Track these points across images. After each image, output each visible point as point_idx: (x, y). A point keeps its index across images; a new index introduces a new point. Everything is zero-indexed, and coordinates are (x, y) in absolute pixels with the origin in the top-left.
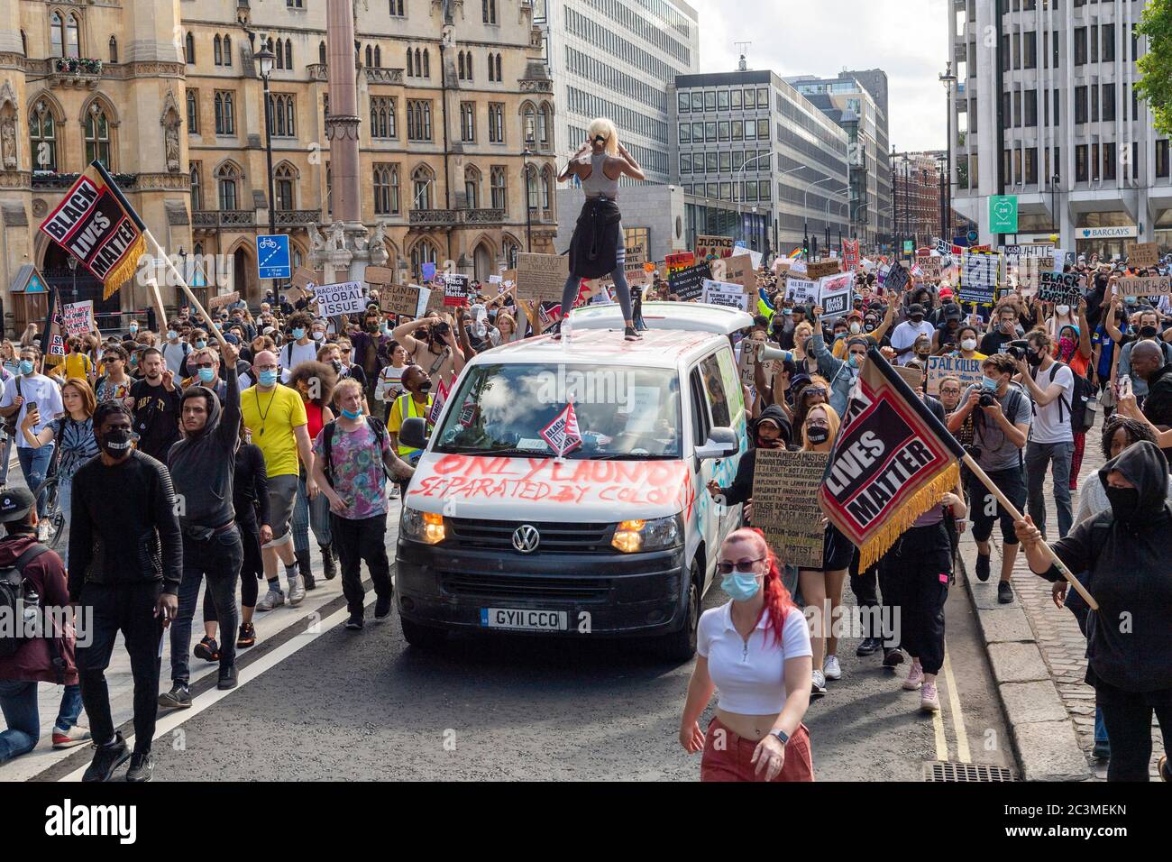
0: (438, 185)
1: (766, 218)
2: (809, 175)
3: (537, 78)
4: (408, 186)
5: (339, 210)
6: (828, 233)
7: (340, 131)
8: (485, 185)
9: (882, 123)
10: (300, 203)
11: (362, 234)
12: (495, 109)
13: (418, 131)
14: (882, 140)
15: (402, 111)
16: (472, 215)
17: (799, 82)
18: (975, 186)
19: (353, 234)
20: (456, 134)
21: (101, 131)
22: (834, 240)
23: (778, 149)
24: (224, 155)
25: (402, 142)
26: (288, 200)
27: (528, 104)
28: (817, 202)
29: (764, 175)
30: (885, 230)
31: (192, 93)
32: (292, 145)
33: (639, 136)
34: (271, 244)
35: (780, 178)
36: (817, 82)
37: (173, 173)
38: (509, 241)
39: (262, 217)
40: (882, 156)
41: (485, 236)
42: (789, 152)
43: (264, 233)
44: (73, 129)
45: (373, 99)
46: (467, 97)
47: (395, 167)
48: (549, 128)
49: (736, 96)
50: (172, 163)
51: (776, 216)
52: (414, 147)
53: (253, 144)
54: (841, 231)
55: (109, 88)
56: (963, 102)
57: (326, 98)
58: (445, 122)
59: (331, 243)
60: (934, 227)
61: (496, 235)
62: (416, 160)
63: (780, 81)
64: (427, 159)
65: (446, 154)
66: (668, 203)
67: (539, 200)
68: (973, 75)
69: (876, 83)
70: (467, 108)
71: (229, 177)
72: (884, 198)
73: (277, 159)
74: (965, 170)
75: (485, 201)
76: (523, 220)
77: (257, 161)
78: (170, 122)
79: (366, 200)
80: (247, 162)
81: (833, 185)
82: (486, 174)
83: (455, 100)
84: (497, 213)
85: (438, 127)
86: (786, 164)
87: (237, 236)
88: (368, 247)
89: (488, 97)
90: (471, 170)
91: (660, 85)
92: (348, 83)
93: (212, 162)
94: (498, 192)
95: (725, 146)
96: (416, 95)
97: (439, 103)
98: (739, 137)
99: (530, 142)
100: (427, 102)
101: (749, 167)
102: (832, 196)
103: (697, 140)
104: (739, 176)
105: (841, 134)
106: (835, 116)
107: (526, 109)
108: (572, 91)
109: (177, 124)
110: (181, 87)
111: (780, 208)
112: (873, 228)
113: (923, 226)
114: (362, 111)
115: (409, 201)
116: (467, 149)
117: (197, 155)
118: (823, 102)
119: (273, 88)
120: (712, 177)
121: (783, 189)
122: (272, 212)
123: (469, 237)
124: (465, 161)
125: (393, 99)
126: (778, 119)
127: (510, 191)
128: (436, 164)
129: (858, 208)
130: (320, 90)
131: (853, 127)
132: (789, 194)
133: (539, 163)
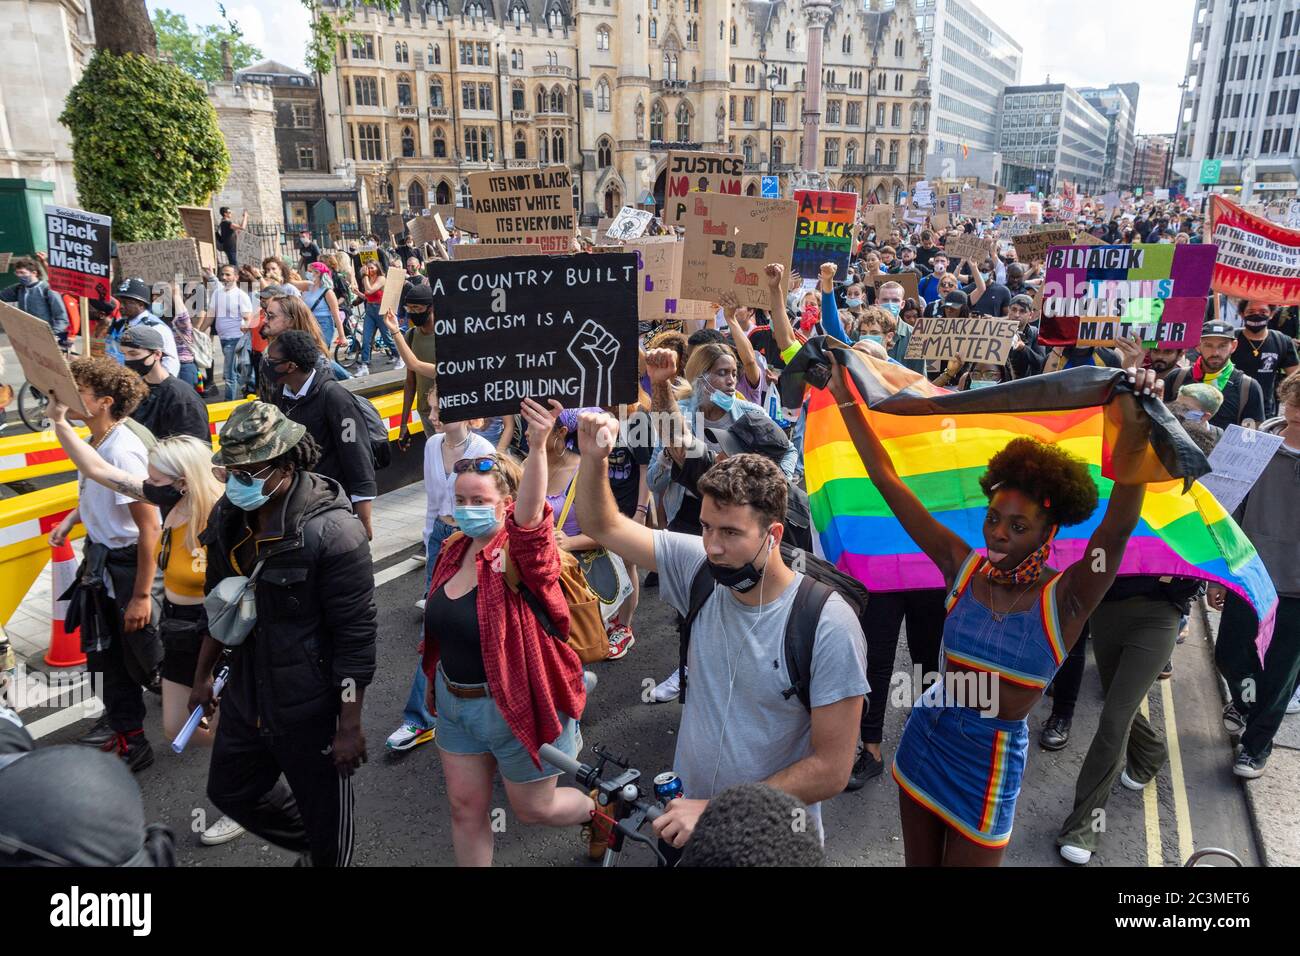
0: (860, 151)
1: (1050, 173)
2: (1081, 147)
3: (923, 89)
4: (843, 151)
5: (805, 163)
6: (1088, 182)
7: (810, 119)
8: (886, 151)
9: (1132, 116)
10: (785, 160)
11: (817, 177)
12: (897, 107)
13: (852, 120)
14: (1131, 126)
15: (844, 109)
16: (877, 168)
17: (1081, 91)
18: (1189, 155)
19: (812, 177)
20: (873, 121)
21: (685, 119)
22: (1091, 187)
23: (1063, 131)
24: (747, 133)
25: (843, 126)
26: (779, 158)
27: (916, 104)
28: (1084, 164)
29: (1052, 147)
30: (1124, 182)
31: (732, 98)
32: (783, 127)
33: (978, 123)
34: (769, 181)
35: (1061, 149)
36: (1094, 90)
37: (720, 143)
38: (897, 183)
39: (764, 167)
40: (1129, 136)
41: (883, 180)
42: (1071, 134)
43: (765, 176)
44: (672, 120)
45: (829, 102)
46: (881, 100)
47: (837, 140)
48: (926, 118)
49: (1041, 99)
50: (720, 137)
51: (1056, 172)
52: (849, 129)
53: (762, 127)
54: (1096, 182)
55: (690, 96)
56: (1191, 102)
57: (803, 101)
58: (868, 115)
59: (800, 181)
60: (1157, 181)
61: (890, 180)
62: (849, 136)
63: (1070, 91)
64: (856, 136)
65: (866, 133)
66: (992, 163)
67: (916, 160)
68: (1200, 85)
69: (1132, 91)
70: (881, 106)
71: (749, 144)
72: (1127, 162)
73: (775, 135)
74: (1184, 145)
75: (886, 160)
76: (906, 171)
77: (764, 137)
78: (721, 115)
79: (820, 158)
80: (758, 136)
81: (1096, 154)
82: (888, 144)
83: (874, 102)
84: (891, 167)
85: (864, 117)
86: (1067, 140)
87: (751, 177)
88: (819, 184)
89: (893, 100)
90: (880, 142)
91: (994, 92)
92: (817, 92)
93: (741, 136)
94: (893, 155)
95: (1030, 129)
96: (853, 99)
97: (865, 104)
98: (1040, 124)
99: (915, 126)
100: (858, 103)
101: (1044, 142)
102: (1094, 160)
103: (1013, 125)
104: (1037, 147)
105: (1105, 123)
106: (1103, 111)
107: (915, 107)
108: (942, 97)
109: (724, 116)
110: (727, 95)
111: (1059, 166)
112: (1117, 180)
113: (1149, 180)
114: (822, 109)
115: (843, 159)
116: (878, 130)
117: (733, 133)
118: (1096, 103)
119: (776, 95)
120: (1020, 148)
121: (1063, 155)
122: (770, 165)
123: (874, 181)
124: (877, 137)
125: (839, 101)
126: (1065, 113)
127: (900, 156)
128: (860, 139)
129: (1109, 169)
130: (800, 96)
131: (1113, 118)
132: (1066, 159)
133: (919, 138)
